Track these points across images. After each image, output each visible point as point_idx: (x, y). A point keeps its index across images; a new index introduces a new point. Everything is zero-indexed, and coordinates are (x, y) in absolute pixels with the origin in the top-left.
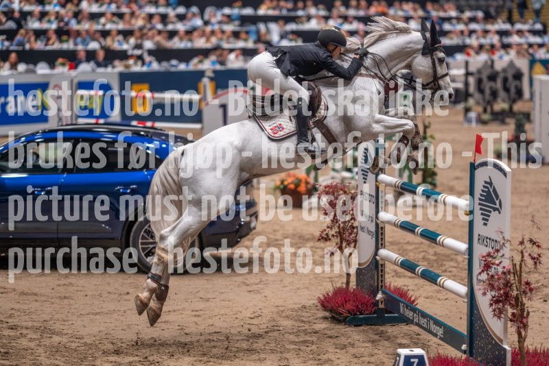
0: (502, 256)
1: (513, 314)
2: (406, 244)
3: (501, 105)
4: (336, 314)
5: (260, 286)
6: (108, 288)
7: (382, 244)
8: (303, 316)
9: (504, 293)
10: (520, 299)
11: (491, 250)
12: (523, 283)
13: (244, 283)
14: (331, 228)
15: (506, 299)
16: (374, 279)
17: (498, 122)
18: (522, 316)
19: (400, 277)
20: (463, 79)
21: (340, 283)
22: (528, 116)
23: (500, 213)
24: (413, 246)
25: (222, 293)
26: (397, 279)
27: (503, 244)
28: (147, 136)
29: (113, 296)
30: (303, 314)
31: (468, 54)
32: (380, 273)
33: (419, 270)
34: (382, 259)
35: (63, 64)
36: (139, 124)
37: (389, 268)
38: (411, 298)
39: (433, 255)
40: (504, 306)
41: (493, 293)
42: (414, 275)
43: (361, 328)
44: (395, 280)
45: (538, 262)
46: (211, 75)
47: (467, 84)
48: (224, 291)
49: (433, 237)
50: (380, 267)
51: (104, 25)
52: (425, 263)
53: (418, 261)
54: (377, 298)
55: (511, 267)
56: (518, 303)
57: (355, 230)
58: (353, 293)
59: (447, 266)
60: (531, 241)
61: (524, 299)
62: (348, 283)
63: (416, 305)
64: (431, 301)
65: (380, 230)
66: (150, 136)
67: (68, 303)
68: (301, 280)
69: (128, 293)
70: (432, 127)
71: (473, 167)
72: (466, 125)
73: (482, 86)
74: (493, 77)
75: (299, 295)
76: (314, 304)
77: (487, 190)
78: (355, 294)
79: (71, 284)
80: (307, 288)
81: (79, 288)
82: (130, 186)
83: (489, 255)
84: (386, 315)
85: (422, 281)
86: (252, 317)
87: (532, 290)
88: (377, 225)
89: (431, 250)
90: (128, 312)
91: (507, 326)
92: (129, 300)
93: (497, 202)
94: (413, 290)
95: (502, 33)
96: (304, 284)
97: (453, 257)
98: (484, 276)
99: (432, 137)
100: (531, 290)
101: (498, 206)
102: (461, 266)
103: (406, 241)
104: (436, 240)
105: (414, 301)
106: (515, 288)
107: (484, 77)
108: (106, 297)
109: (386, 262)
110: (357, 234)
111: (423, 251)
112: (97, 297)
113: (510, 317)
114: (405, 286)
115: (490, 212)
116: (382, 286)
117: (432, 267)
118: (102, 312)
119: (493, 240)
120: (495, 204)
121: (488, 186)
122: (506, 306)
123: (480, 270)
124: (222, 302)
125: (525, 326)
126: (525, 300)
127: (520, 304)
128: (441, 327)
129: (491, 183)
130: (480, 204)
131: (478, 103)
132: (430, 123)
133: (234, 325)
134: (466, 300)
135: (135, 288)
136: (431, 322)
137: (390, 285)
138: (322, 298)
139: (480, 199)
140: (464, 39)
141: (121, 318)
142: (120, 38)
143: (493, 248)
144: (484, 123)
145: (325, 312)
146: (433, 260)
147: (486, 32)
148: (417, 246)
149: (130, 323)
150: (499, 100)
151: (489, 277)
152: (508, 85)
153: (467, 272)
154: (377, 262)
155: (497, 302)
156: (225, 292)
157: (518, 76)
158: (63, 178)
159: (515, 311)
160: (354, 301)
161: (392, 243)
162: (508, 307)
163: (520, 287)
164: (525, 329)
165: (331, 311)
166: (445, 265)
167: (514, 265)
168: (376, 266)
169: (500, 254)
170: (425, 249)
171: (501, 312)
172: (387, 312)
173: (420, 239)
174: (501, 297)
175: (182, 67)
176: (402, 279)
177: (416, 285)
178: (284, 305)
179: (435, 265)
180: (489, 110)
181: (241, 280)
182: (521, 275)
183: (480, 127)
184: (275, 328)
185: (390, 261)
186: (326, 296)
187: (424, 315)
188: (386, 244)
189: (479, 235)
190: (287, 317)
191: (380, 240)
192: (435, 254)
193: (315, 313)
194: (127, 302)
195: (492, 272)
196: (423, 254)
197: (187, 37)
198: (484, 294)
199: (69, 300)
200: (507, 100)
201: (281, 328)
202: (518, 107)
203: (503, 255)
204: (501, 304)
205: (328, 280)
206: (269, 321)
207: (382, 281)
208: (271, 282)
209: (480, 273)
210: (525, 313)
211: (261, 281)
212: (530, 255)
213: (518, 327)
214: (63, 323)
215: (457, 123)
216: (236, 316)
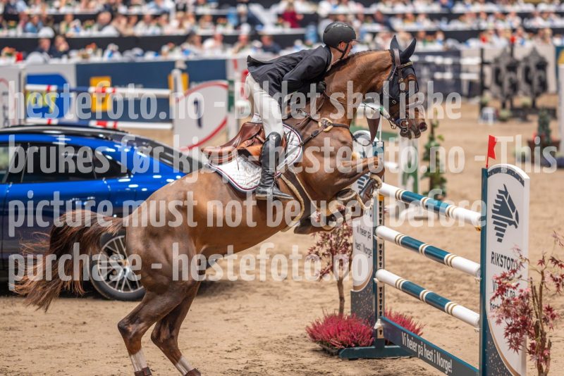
0: (519, 278)
1: (533, 345)
2: (410, 263)
3: (522, 100)
4: (328, 346)
5: (239, 313)
6: (62, 318)
7: (381, 264)
8: (290, 349)
9: (522, 320)
10: (541, 328)
11: (506, 271)
12: (544, 309)
13: (220, 310)
14: (322, 246)
15: (524, 328)
16: (371, 304)
17: (519, 119)
18: (542, 347)
19: (403, 302)
20: (478, 69)
21: (333, 309)
22: (553, 113)
23: (516, 227)
24: (419, 266)
25: (195, 322)
26: (400, 304)
27: (521, 263)
28: (107, 139)
29: (66, 327)
30: (288, 347)
31: (484, 40)
32: (379, 298)
33: (424, 294)
34: (381, 282)
35: (10, 55)
36: (98, 124)
37: (389, 292)
38: (415, 325)
39: (441, 276)
40: (521, 336)
41: (509, 321)
42: (418, 300)
43: (357, 362)
44: (396, 305)
45: (561, 284)
46: (183, 66)
47: (482, 75)
48: (196, 319)
49: (439, 256)
50: (378, 290)
51: (58, 8)
52: (432, 286)
53: (424, 283)
54: (376, 327)
55: (529, 290)
56: (538, 332)
57: (350, 248)
58: (347, 321)
59: (457, 289)
60: (553, 259)
61: (545, 327)
62: (341, 309)
63: (422, 334)
64: (438, 329)
65: (378, 247)
66: (110, 139)
67: (14, 335)
68: (287, 306)
69: (84, 323)
70: (441, 126)
71: (486, 174)
72: (481, 123)
73: (500, 78)
74: (512, 67)
75: (285, 324)
76: (302, 334)
77: (501, 200)
78: (348, 322)
79: (18, 313)
80: (294, 316)
81: (28, 318)
82: (87, 197)
83: (504, 276)
84: (386, 347)
85: (428, 307)
86: (230, 350)
87: (555, 316)
88: (375, 242)
89: (440, 270)
90: (85, 345)
91: (525, 360)
92: (86, 331)
93: (514, 214)
94: (417, 317)
95: (524, 16)
96: (290, 310)
97: (465, 277)
98: (498, 301)
99: (440, 138)
100: (553, 317)
101: (514, 219)
102: (474, 288)
103: (410, 260)
104: (443, 259)
105: (418, 330)
106: (534, 315)
107: (503, 67)
108: (59, 328)
109: (386, 285)
110: (352, 252)
111: (430, 272)
112: (48, 328)
113: (529, 349)
114: (408, 312)
115: (505, 226)
116: (381, 313)
117: (440, 290)
118: (54, 346)
119: (509, 259)
120: (511, 217)
121: (503, 195)
122: (524, 336)
123: (494, 294)
124: (196, 333)
125: (547, 359)
126: (546, 329)
127: (540, 334)
128: (449, 361)
129: (506, 193)
130: (493, 217)
131: (495, 97)
132: (438, 122)
133: (208, 360)
134: (478, 329)
135: (94, 316)
136: (438, 355)
137: (390, 312)
138: (312, 327)
139: (494, 211)
140: (479, 23)
141: (77, 352)
142: (77, 23)
143: (508, 268)
144: (503, 120)
145: (315, 344)
146: (442, 282)
147: (505, 14)
148: (423, 265)
149: (86, 358)
150: (520, 93)
151: (505, 302)
152: (530, 76)
153: (479, 295)
154: (375, 285)
155: (514, 331)
156: (198, 322)
157: (542, 65)
158: (9, 189)
159: (534, 341)
160: (348, 330)
161: (393, 262)
162: (526, 337)
163: (540, 313)
164: (546, 362)
165: (322, 342)
166: (455, 287)
167: (533, 288)
168: (374, 289)
169: (517, 275)
170: (433, 269)
171: (518, 343)
172: (387, 343)
173: (425, 258)
174: (518, 325)
175: (150, 57)
176: (405, 305)
177: (421, 311)
178: (267, 335)
179: (444, 287)
180: (508, 105)
181: (217, 307)
182: (541, 300)
183: (499, 125)
184: (256, 363)
185: (390, 284)
186: (316, 324)
187: (430, 347)
188: (386, 263)
189: (493, 253)
190: (271, 349)
191: (378, 259)
192: (444, 275)
193: (303, 345)
194: (85, 334)
195: (508, 296)
196: (430, 275)
197: (156, 22)
198: (499, 322)
199: (14, 332)
200: (529, 93)
201: (263, 363)
202: (542, 101)
203: (521, 276)
204: (518, 334)
205: (318, 306)
206: (250, 355)
207: (381, 307)
208: (252, 309)
209: (494, 298)
210: (547, 344)
211: (240, 308)
212: (551, 276)
213: (538, 360)
214: (8, 359)
215: (472, 120)
216: (211, 349)
